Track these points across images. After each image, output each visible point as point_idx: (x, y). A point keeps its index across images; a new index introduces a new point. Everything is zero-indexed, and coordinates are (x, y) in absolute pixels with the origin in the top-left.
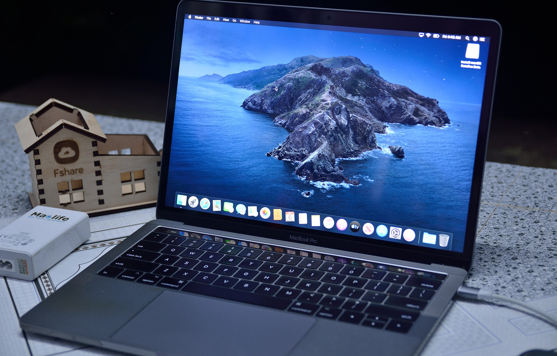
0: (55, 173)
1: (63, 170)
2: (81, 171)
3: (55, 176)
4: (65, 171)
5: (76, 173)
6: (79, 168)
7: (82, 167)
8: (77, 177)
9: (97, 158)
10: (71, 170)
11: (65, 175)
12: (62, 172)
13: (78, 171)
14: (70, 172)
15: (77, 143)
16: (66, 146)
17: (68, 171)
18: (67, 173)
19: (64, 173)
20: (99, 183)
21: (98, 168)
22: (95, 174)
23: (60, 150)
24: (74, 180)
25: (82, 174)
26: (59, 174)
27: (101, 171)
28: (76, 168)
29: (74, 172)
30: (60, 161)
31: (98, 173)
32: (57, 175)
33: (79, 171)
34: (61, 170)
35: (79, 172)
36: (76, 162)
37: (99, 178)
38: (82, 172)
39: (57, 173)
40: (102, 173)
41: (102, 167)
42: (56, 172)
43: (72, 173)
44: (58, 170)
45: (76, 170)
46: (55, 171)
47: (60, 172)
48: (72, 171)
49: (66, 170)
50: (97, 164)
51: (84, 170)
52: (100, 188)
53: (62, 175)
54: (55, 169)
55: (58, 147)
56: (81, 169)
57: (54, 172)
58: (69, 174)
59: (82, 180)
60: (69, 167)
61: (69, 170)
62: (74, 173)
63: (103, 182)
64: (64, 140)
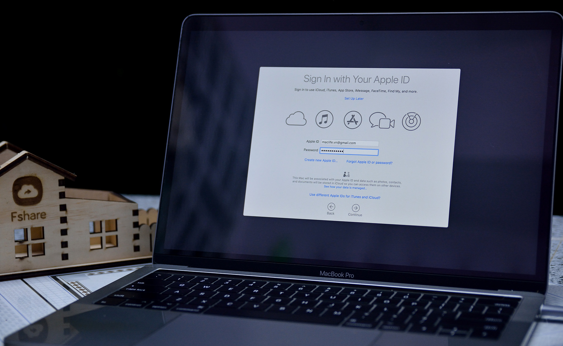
0: (13, 217)
1: (23, 214)
2: (43, 215)
3: (12, 220)
4: (25, 215)
5: (37, 218)
6: (41, 212)
7: (45, 211)
8: (37, 223)
9: (63, 201)
10: (31, 214)
11: (25, 219)
12: (20, 216)
13: (39, 216)
14: (30, 216)
15: (42, 181)
16: (28, 184)
17: (29, 216)
18: (27, 217)
19: (23, 217)
20: (64, 232)
21: (63, 214)
22: (59, 221)
23: (20, 188)
24: (34, 226)
25: (45, 219)
26: (17, 218)
27: (67, 218)
28: (38, 212)
29: (34, 216)
30: (20, 202)
31: (64, 220)
32: (14, 219)
33: (41, 215)
34: (19, 212)
35: (41, 217)
36: (39, 204)
37: (64, 226)
38: (45, 218)
39: (15, 217)
40: (68, 220)
41: (68, 212)
42: (14, 215)
43: (33, 218)
44: (16, 213)
45: (38, 214)
46: (12, 213)
47: (19, 216)
48: (33, 215)
49: (26, 213)
50: (63, 208)
51: (47, 215)
52: (65, 238)
53: (20, 219)
54: (13, 212)
55: (18, 184)
56: (44, 214)
57: (11, 215)
58: (29, 219)
59: (43, 227)
60: (30, 210)
61: (30, 214)
62: (35, 218)
63: (68, 232)
64: (26, 176)
